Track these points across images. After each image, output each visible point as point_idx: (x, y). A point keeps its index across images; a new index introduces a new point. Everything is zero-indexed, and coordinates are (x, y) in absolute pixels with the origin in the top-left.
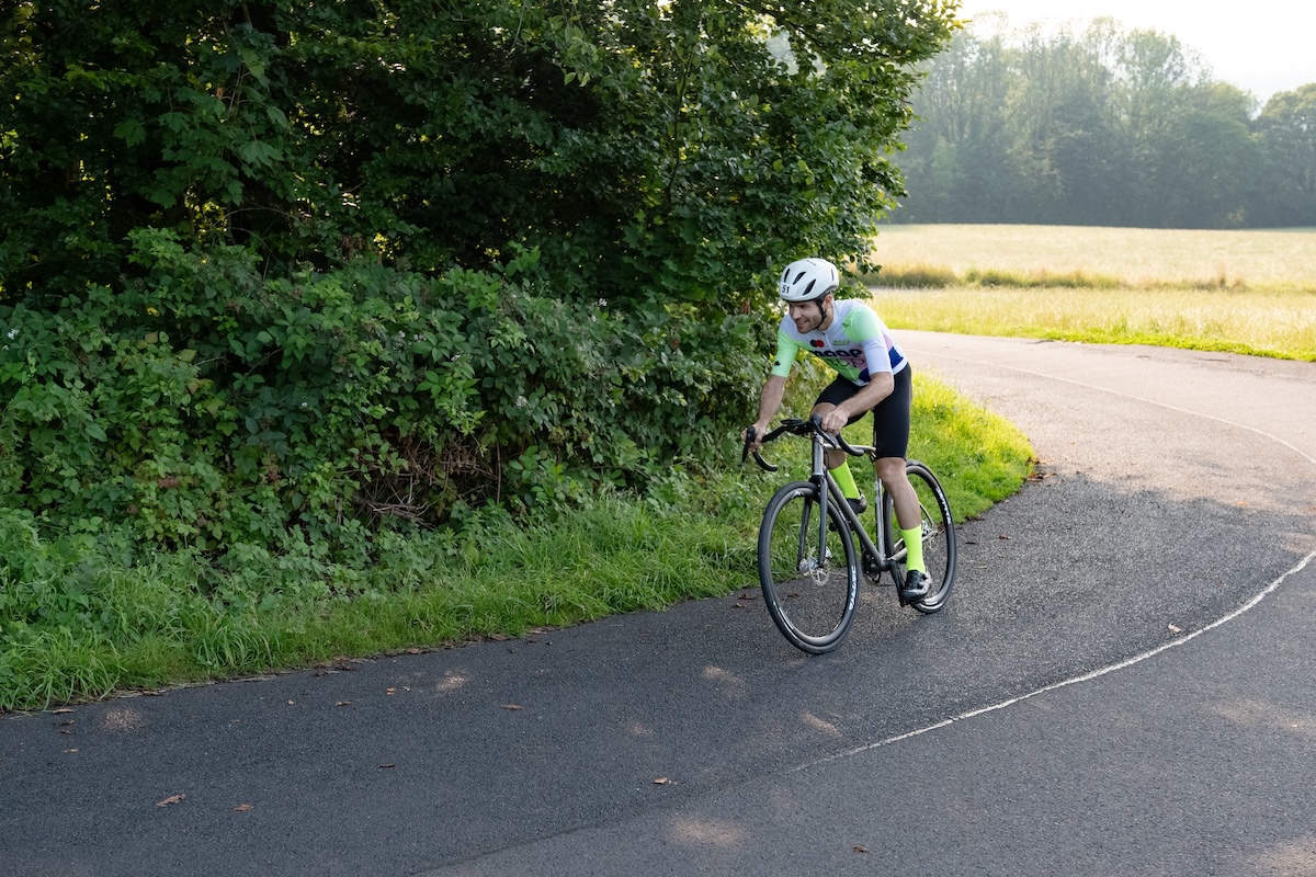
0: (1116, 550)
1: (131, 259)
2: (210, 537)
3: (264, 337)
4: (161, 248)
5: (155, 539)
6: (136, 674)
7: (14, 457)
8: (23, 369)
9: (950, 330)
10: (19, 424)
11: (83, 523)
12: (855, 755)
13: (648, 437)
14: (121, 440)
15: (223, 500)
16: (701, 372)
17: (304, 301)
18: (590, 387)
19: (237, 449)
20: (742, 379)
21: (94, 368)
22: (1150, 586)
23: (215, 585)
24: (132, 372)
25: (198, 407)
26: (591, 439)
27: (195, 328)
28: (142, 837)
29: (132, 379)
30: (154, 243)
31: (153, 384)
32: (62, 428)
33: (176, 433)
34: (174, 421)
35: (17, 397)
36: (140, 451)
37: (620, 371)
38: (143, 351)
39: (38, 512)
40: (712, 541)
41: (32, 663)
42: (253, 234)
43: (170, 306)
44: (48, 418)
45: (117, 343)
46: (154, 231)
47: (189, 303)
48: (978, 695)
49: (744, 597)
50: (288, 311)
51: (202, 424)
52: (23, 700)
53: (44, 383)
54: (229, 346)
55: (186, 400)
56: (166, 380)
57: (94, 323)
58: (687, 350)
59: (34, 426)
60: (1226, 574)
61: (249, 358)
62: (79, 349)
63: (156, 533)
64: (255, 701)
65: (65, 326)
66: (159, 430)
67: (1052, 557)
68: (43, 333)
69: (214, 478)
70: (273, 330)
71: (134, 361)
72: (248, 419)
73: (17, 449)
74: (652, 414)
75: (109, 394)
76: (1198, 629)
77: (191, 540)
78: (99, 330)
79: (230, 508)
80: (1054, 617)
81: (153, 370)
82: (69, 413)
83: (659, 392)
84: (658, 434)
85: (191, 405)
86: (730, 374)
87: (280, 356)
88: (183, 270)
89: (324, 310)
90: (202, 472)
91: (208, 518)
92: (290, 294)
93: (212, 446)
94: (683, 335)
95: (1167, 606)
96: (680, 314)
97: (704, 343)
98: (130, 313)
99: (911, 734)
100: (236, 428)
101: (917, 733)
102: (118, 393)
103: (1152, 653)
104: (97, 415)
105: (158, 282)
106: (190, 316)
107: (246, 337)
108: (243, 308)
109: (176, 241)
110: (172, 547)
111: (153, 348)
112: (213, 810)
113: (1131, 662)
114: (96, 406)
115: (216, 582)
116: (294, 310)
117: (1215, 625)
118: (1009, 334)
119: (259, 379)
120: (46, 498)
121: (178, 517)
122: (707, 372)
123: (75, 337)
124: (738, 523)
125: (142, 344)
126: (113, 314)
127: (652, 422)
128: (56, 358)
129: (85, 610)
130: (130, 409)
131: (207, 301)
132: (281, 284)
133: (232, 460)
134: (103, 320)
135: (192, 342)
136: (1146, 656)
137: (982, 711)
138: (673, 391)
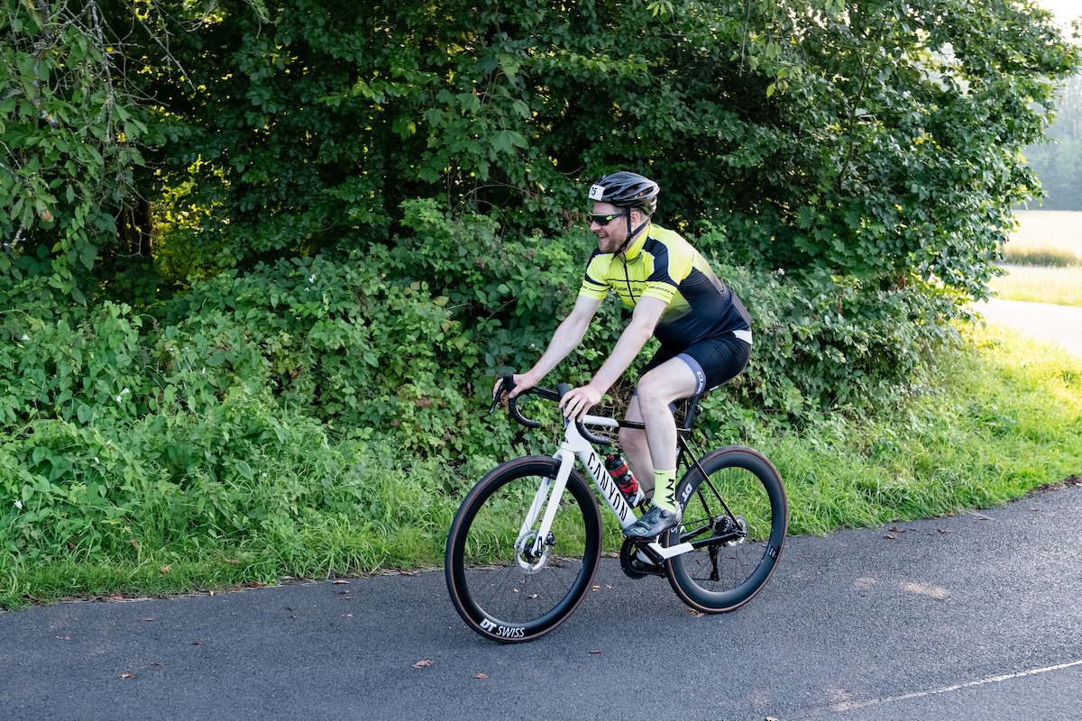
1: (403, 223)
2: (452, 449)
3: (503, 289)
4: (427, 214)
5: (411, 448)
6: (396, 557)
7: (310, 376)
8: (319, 307)
10: (315, 350)
11: (359, 432)
12: (1003, 681)
13: (811, 386)
14: (388, 366)
15: (464, 419)
16: (859, 334)
17: (535, 261)
18: (765, 341)
19: (477, 378)
20: (895, 341)
21: (371, 308)
23: (456, 489)
24: (399, 312)
25: (449, 343)
26: (764, 386)
27: (448, 280)
28: (401, 693)
29: (400, 319)
30: (422, 210)
31: (415, 323)
32: (345, 355)
33: (431, 364)
34: (430, 354)
35: (313, 329)
36: (402, 376)
37: (791, 329)
38: (408, 296)
39: (325, 421)
40: (866, 479)
41: (319, 541)
42: (493, 206)
43: (431, 261)
44: (336, 347)
45: (389, 289)
46: (421, 201)
47: (446, 259)
49: (894, 530)
50: (522, 268)
51: (450, 357)
52: (311, 571)
53: (334, 319)
54: (474, 295)
55: (440, 337)
56: (426, 320)
57: (373, 272)
58: (847, 314)
59: (325, 352)
61: (490, 306)
62: (360, 294)
63: (412, 443)
64: (487, 587)
65: (351, 274)
66: (418, 360)
68: (335, 279)
69: (458, 401)
70: (510, 284)
71: (401, 304)
72: (487, 355)
73: (312, 370)
74: (815, 367)
75: (381, 330)
77: (439, 451)
78: (377, 278)
79: (469, 426)
81: (417, 312)
82: (351, 343)
83: (822, 349)
84: (820, 383)
85: (444, 342)
86: (884, 336)
87: (514, 305)
88: (441, 232)
89: (552, 269)
90: (450, 396)
91: (452, 433)
92: (524, 254)
93: (457, 375)
94: (845, 302)
96: (844, 284)
97: (862, 310)
98: (401, 266)
99: (1055, 667)
100: (477, 361)
102: (389, 329)
104: (372, 346)
105: (422, 242)
106: (446, 269)
107: (487, 289)
108: (487, 264)
109: (438, 209)
110: (424, 455)
111: (415, 294)
112: (456, 675)
114: (371, 338)
115: (457, 486)
116: (527, 268)
119: (497, 322)
120: (331, 410)
121: (430, 431)
122: (865, 334)
123: (358, 283)
124: (887, 464)
125: (408, 291)
126: (388, 266)
127: (814, 375)
128: (344, 299)
129: (359, 502)
130: (396, 342)
131: (459, 258)
132: (516, 246)
133: (472, 387)
134: (380, 271)
135: (446, 290)
138: (835, 350)
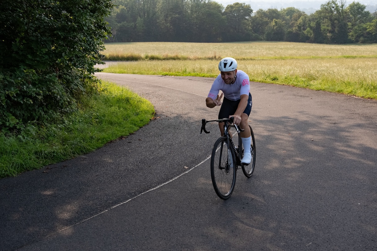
0: (173, 142)
9: (137, 73)
16: (39, 92)
22: (181, 153)
37: (6, 93)
40: (39, 149)
48: (119, 199)
58: (34, 85)
60: (204, 147)
67: (154, 145)
74: (21, 107)
76: (193, 167)
80: (150, 167)
83: (23, 99)
84: (24, 113)
95: (185, 160)
96: (29, 73)
97: (40, 82)
101: (94, 216)
103: (178, 177)
113: (171, 181)
117: (199, 165)
118: (154, 74)
122: (41, 91)
127: (21, 109)
136: (176, 178)
137: (119, 205)
138: (28, 99)
